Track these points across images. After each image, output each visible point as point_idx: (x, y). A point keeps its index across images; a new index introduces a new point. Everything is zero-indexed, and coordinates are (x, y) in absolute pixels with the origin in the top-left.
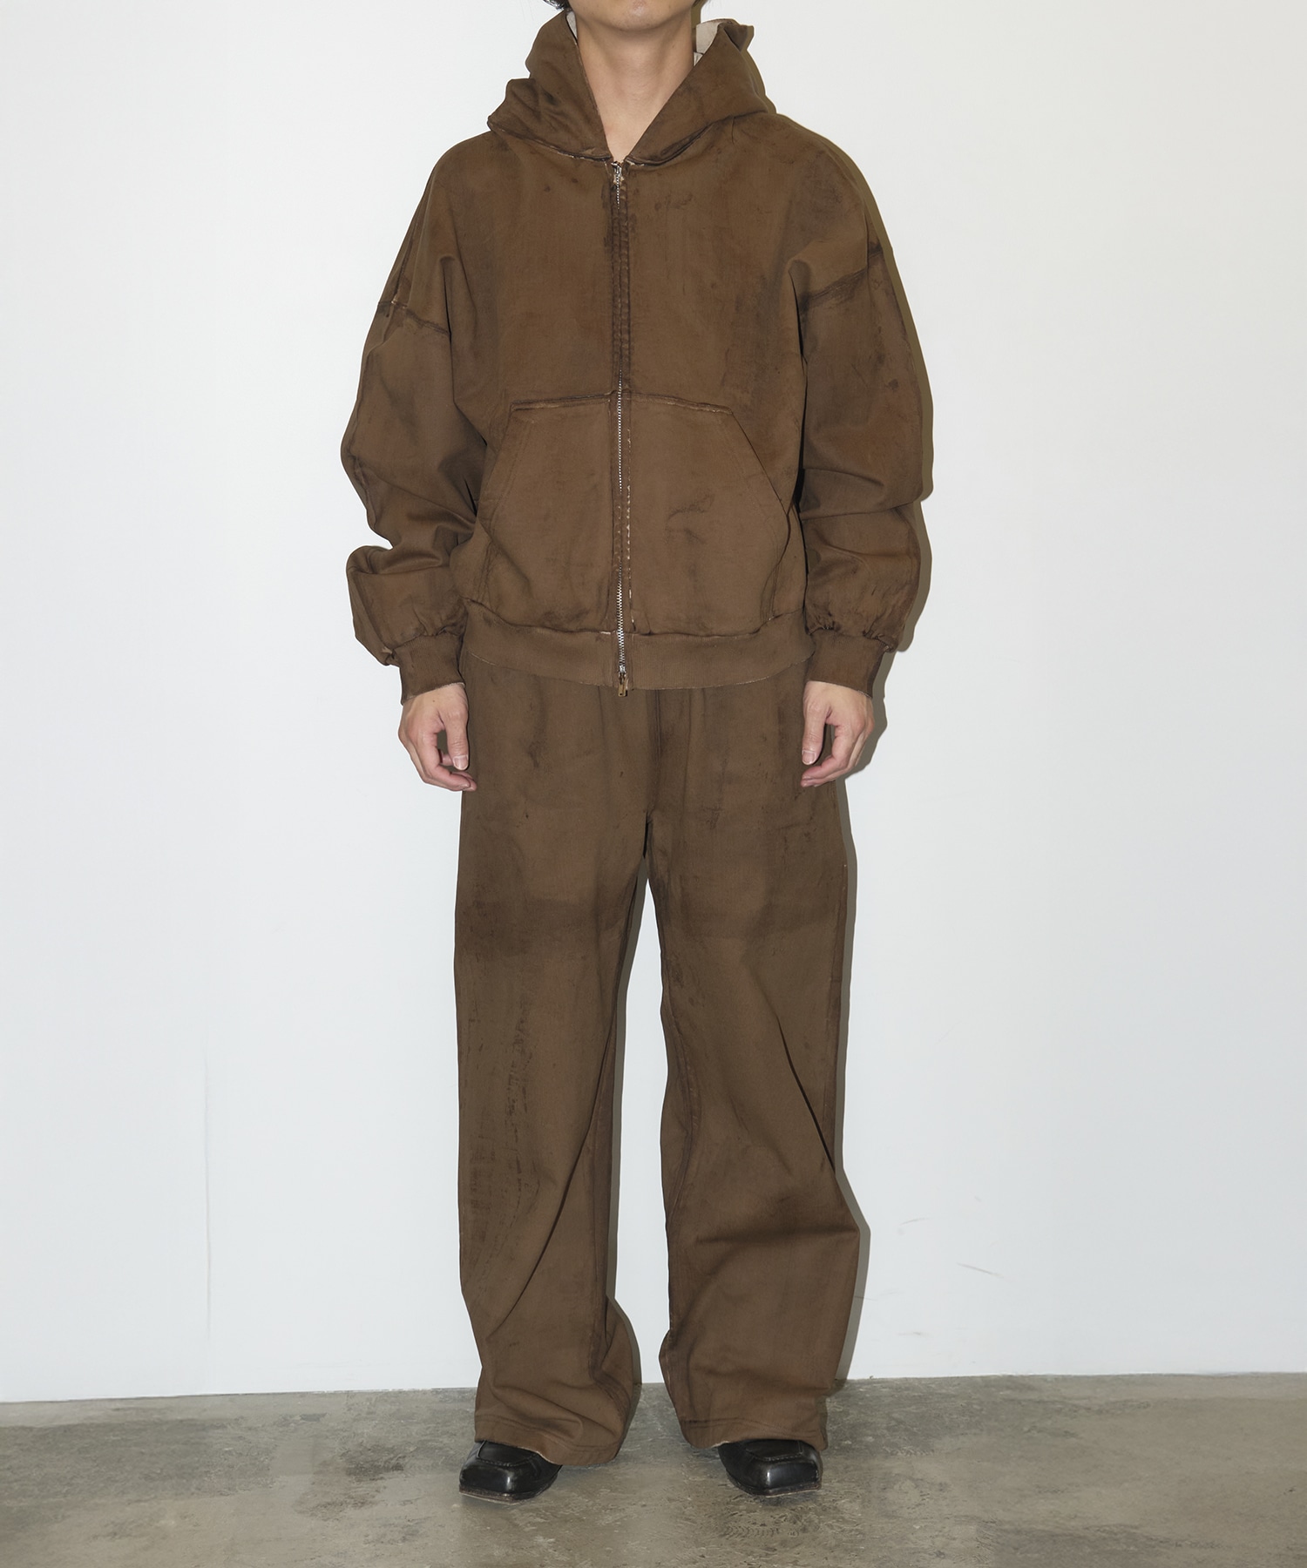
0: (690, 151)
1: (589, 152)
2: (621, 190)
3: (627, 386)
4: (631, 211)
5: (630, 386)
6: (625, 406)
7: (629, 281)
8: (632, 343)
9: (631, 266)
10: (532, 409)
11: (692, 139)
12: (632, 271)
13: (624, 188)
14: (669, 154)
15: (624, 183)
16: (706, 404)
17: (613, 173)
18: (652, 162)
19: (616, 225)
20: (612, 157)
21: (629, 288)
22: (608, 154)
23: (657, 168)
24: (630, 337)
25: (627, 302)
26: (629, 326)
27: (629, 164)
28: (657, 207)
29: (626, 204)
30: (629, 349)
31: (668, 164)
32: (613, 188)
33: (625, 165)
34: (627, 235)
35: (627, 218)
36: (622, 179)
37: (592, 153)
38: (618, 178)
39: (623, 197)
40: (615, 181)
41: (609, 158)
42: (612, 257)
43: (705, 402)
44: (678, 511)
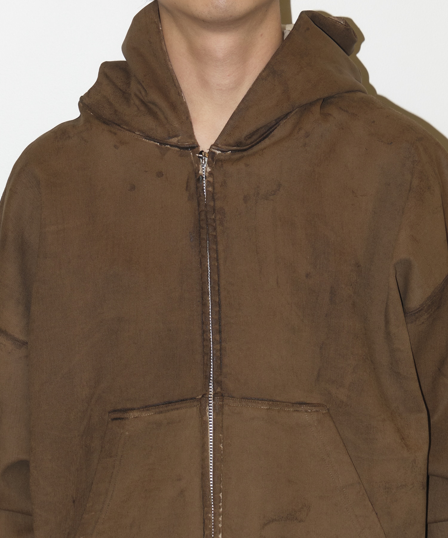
0: (278, 133)
1: (174, 140)
2: (208, 182)
3: (219, 390)
4: (218, 204)
5: (221, 389)
6: (218, 411)
7: (219, 277)
8: (223, 344)
9: (221, 262)
11: (278, 122)
12: (222, 268)
13: (211, 179)
14: (255, 137)
15: (211, 174)
16: (301, 404)
17: (198, 163)
18: (238, 148)
19: (203, 217)
20: (198, 146)
21: (219, 285)
22: (194, 143)
23: (245, 153)
24: (221, 338)
25: (217, 300)
26: (220, 326)
27: (214, 153)
28: (246, 199)
29: (212, 196)
30: (220, 350)
31: (256, 149)
32: (199, 179)
33: (211, 154)
34: (215, 229)
35: (214, 210)
36: (209, 170)
37: (178, 141)
38: (204, 169)
39: (210, 189)
40: (200, 172)
41: (194, 147)
42: (200, 252)
43: (302, 400)
44: (273, 520)
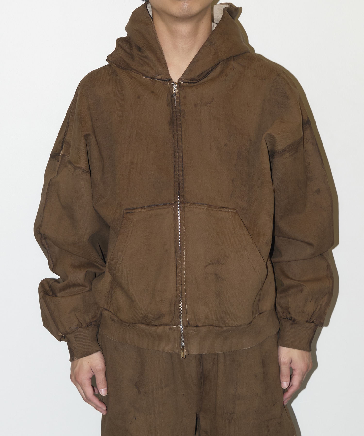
0: (212, 75)
1: (159, 77)
2: (177, 97)
3: (182, 199)
4: (182, 108)
5: (184, 199)
6: (182, 210)
7: (182, 144)
8: (184, 177)
9: (183, 136)
10: (134, 212)
11: (213, 69)
12: (183, 139)
13: (178, 96)
14: (201, 77)
15: (178, 93)
16: (224, 207)
17: (172, 88)
18: (192, 81)
19: (174, 114)
20: (171, 79)
21: (182, 148)
22: (169, 78)
23: (195, 84)
24: (183, 173)
25: (181, 155)
26: (183, 167)
27: (180, 83)
28: (196, 105)
29: (179, 104)
30: (183, 180)
31: (200, 82)
32: (172, 95)
33: (179, 83)
34: (180, 120)
35: (180, 111)
36: (177, 91)
37: (161, 77)
38: (175, 90)
39: (178, 100)
40: (173, 92)
41: (170, 80)
42: (173, 131)
43: (223, 206)
44: (210, 264)
